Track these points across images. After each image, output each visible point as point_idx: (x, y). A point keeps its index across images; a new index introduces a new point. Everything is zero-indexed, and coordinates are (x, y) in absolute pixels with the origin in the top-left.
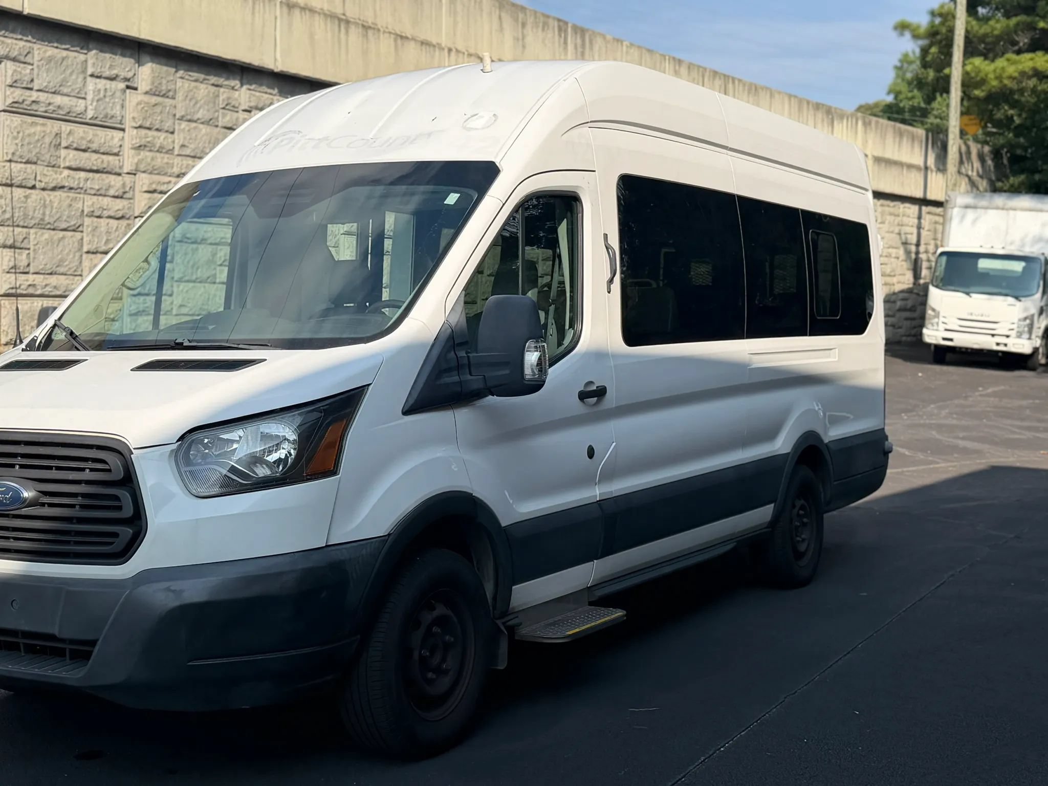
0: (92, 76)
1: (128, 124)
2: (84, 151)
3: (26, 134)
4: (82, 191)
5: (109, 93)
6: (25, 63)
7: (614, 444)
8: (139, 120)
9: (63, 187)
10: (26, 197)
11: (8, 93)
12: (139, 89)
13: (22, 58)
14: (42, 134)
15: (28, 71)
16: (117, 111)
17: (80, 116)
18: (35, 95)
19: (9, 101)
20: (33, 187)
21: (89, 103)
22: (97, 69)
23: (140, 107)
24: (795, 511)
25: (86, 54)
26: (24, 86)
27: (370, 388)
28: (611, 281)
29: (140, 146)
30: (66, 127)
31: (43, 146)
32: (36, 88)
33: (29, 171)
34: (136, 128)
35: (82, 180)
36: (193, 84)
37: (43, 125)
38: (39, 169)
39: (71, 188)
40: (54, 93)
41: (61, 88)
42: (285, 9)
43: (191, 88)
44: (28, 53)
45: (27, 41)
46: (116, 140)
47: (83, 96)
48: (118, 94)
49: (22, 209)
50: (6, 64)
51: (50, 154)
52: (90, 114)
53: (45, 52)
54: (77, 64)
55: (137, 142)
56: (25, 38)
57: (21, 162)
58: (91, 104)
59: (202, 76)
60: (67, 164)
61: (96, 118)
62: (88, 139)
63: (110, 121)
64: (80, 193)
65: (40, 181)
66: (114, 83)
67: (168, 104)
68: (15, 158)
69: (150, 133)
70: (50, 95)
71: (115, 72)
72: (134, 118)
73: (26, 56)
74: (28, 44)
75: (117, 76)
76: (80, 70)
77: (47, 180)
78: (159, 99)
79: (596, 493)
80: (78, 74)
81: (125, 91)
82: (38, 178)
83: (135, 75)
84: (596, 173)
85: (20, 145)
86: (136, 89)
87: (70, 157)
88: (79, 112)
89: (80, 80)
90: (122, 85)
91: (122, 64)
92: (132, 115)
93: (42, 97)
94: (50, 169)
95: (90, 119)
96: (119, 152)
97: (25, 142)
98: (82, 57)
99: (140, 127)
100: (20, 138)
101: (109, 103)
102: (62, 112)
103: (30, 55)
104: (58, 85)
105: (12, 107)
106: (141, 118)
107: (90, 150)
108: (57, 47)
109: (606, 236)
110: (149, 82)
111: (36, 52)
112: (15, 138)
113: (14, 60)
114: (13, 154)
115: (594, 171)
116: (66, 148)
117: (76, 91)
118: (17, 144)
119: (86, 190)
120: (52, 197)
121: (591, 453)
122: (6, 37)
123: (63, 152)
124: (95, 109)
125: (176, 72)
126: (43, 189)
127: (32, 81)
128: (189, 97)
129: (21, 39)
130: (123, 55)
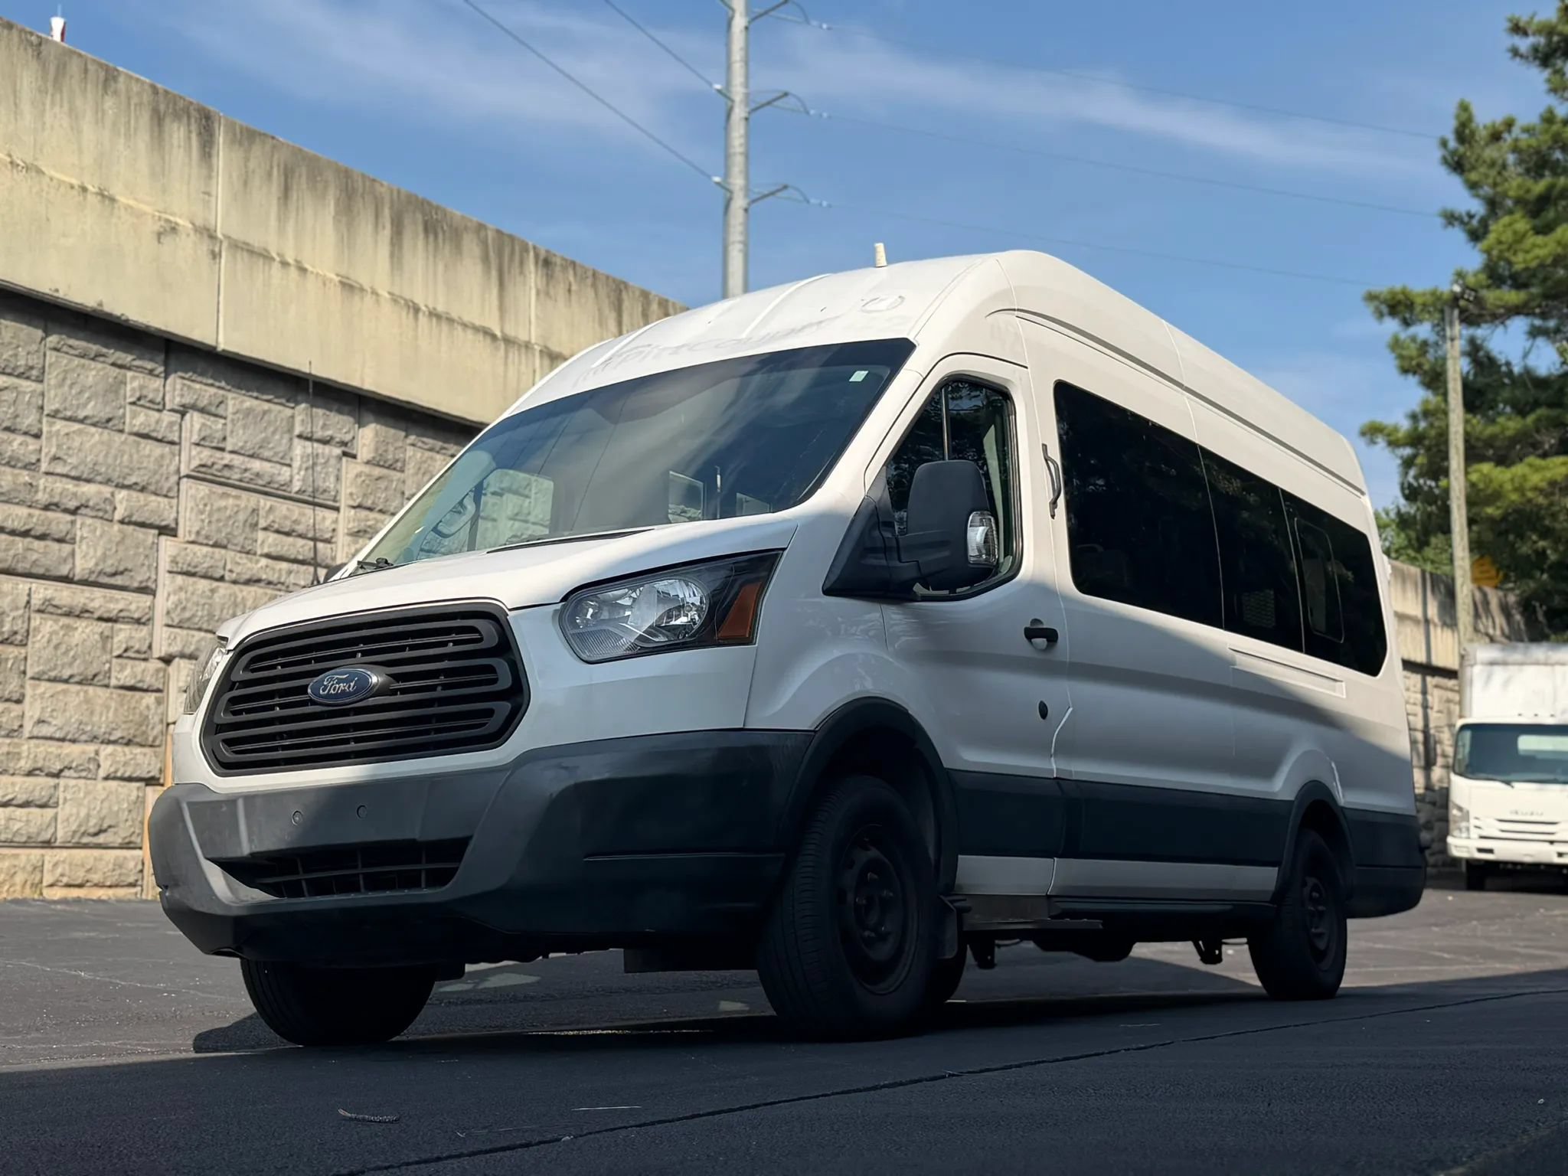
0: (300, 436)
1: (343, 502)
2: (288, 534)
3: (215, 508)
4: (284, 588)
5: (322, 460)
6: (216, 415)
7: (1071, 710)
8: (358, 497)
9: (259, 581)
10: (213, 591)
11: (194, 453)
12: (359, 457)
13: (213, 409)
14: (235, 509)
15: (220, 426)
16: (331, 483)
17: (284, 488)
18: (227, 458)
19: (195, 463)
20: (222, 579)
21: (295, 471)
22: (306, 428)
23: (360, 480)
24: (1307, 890)
25: (293, 408)
26: (214, 445)
27: (786, 552)
28: (1054, 504)
29: (359, 532)
30: (265, 503)
31: (236, 524)
32: (229, 448)
33: (217, 556)
34: (354, 507)
35: (284, 573)
36: (428, 454)
37: (237, 497)
38: (229, 555)
39: (270, 583)
40: (252, 456)
41: (261, 450)
42: (546, 362)
43: (424, 459)
44: (221, 402)
45: (219, 388)
46: (328, 523)
47: (288, 462)
48: (333, 461)
49: (206, 606)
50: (192, 417)
51: (244, 536)
52: (297, 486)
53: (242, 402)
54: (282, 420)
55: (354, 526)
56: (217, 384)
57: (207, 545)
58: (298, 473)
59: (439, 444)
60: (266, 550)
61: (304, 491)
62: (294, 518)
63: (322, 496)
64: (280, 590)
65: (231, 571)
66: (327, 449)
67: (395, 478)
68: (201, 539)
69: (372, 515)
70: (247, 459)
71: (329, 433)
72: (351, 494)
73: (218, 406)
74: (221, 392)
75: (332, 438)
76: (285, 429)
77: (238, 569)
78: (385, 471)
79: (1052, 766)
80: (283, 433)
81: (341, 459)
82: (229, 567)
83: (354, 438)
84: (1029, 370)
85: (207, 521)
86: (354, 457)
87: (269, 542)
88: (282, 483)
89: (284, 441)
90: (338, 451)
91: (336, 423)
92: (349, 491)
93: (237, 460)
94: (244, 555)
95: (297, 493)
96: (332, 537)
97: (214, 519)
98: (288, 412)
99: (359, 506)
100: (207, 513)
101: (320, 473)
102: (261, 482)
103: (223, 406)
104: (258, 446)
105: (199, 472)
106: (361, 494)
107: (294, 534)
108: (257, 398)
109: (1045, 447)
110: (372, 446)
111: (230, 403)
112: (202, 512)
113: (203, 411)
114: (198, 533)
115: (1026, 367)
116: (265, 529)
117: (281, 455)
118: (203, 521)
119: (288, 587)
120: (245, 593)
121: (1043, 711)
122: (193, 381)
123: (261, 535)
124: (304, 480)
125: (406, 437)
126: (235, 582)
127: (224, 439)
128: (422, 471)
129: (212, 385)
130: (340, 412)
